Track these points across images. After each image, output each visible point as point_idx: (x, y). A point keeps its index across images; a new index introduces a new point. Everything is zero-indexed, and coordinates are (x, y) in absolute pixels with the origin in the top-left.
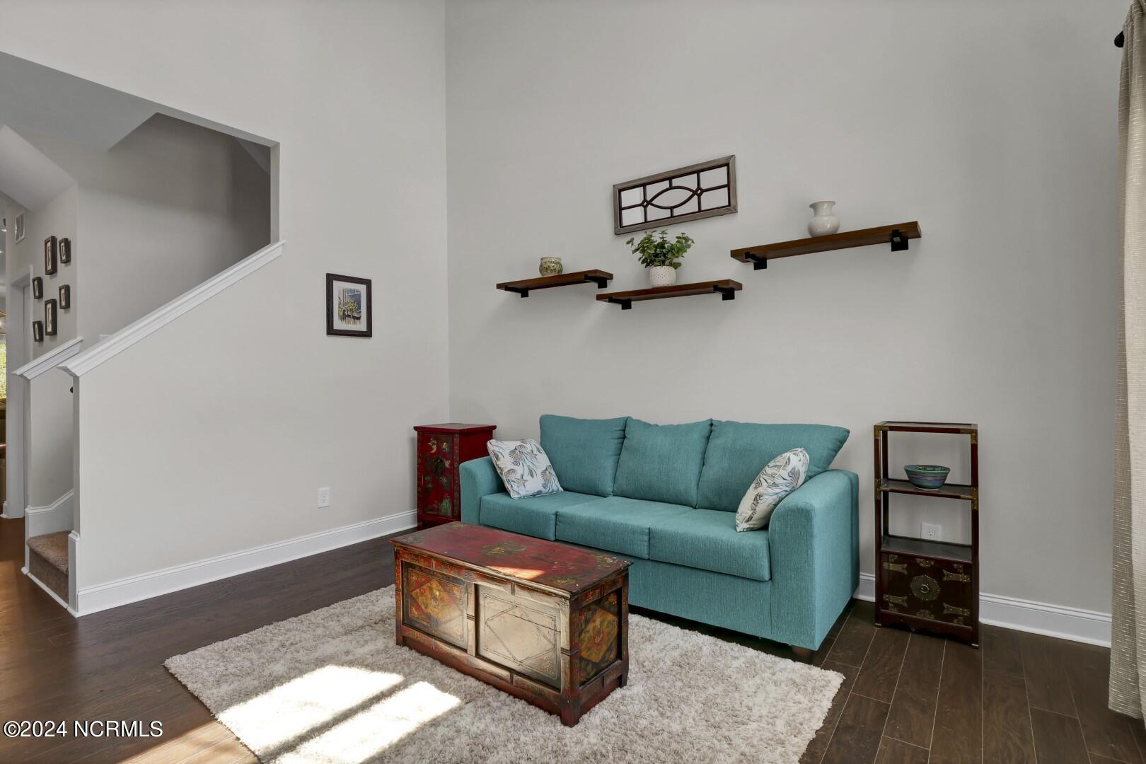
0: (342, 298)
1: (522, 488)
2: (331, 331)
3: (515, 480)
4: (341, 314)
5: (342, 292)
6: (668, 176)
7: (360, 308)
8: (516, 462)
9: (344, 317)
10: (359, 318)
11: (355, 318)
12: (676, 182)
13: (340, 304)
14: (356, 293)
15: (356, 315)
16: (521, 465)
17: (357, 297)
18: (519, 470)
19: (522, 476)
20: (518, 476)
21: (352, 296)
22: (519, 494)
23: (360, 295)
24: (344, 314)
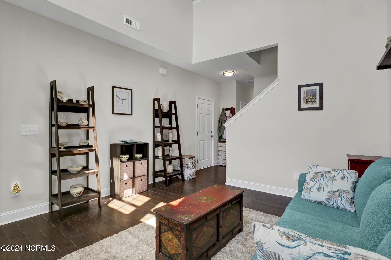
0: (305, 94)
1: (307, 194)
2: (300, 109)
3: (306, 188)
4: (305, 101)
5: (305, 92)
7: (315, 97)
8: (313, 179)
9: (307, 102)
10: (315, 102)
11: (312, 102)
13: (304, 97)
14: (313, 91)
15: (313, 100)
16: (315, 182)
17: (314, 92)
18: (311, 184)
19: (311, 188)
20: (309, 187)
21: (311, 93)
22: (304, 197)
23: (316, 91)
24: (307, 101)
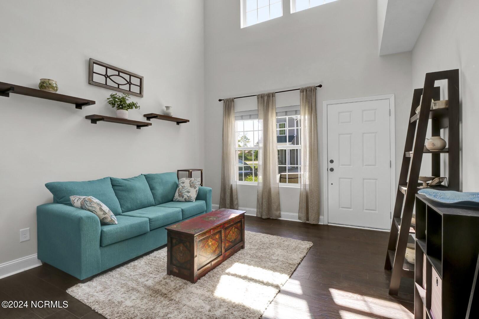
6: (119, 70)
12: (121, 74)
